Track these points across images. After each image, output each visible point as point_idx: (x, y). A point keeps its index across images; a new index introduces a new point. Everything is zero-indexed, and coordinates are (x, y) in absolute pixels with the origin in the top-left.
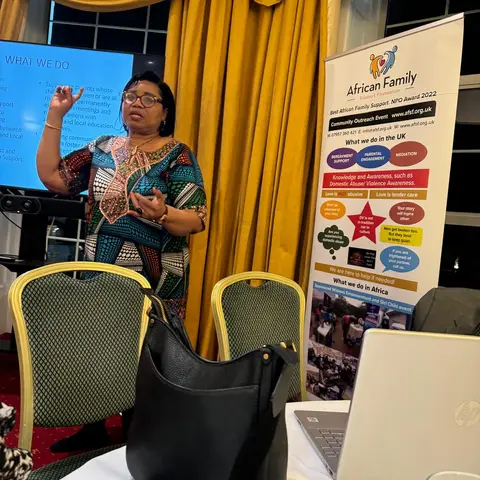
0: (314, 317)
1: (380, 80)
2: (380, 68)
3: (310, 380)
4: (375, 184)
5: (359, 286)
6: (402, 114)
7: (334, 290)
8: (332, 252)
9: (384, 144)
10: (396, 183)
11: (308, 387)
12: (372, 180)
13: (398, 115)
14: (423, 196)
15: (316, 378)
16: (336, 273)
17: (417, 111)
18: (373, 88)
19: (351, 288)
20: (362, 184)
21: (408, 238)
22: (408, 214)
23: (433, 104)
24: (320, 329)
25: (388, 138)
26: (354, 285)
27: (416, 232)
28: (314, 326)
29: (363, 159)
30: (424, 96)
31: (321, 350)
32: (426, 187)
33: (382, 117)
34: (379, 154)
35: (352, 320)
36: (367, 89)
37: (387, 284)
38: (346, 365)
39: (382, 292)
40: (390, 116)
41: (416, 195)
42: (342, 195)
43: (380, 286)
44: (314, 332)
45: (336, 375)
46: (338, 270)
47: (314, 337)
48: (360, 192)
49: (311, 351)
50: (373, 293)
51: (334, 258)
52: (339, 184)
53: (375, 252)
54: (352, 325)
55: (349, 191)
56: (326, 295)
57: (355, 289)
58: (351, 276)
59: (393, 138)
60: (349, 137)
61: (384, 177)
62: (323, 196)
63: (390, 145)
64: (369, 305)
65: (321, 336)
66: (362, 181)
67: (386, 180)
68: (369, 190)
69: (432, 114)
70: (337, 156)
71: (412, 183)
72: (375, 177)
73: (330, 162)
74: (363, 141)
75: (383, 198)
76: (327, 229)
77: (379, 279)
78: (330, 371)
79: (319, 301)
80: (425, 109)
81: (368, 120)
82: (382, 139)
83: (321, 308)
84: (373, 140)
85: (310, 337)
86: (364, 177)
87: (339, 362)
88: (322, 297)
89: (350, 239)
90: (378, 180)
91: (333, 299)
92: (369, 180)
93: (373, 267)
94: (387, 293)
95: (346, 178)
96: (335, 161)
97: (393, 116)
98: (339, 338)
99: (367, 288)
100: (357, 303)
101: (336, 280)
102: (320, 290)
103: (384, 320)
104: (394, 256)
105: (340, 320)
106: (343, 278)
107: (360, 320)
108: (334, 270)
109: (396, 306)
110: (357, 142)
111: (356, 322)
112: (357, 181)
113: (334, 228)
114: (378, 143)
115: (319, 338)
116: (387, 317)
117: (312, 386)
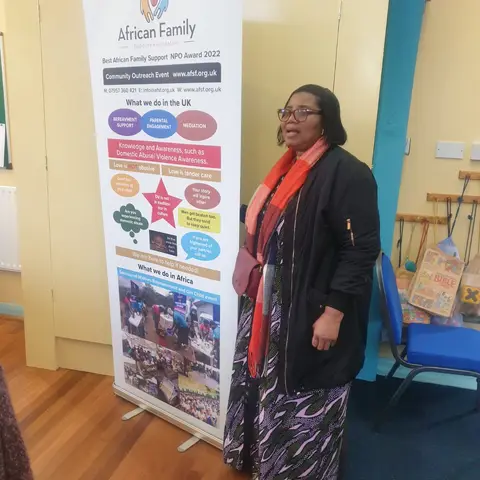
0: (124, 306)
1: (155, 24)
2: (153, 9)
3: (129, 372)
4: (166, 158)
5: (165, 274)
6: (183, 74)
7: (140, 277)
8: (132, 235)
9: (169, 109)
10: (188, 160)
11: (127, 379)
12: (163, 153)
13: (179, 75)
14: (217, 178)
15: (134, 370)
16: (140, 259)
17: (200, 74)
18: (149, 34)
19: (156, 275)
20: (152, 156)
21: (207, 225)
22: (204, 197)
23: (217, 67)
24: (131, 320)
25: (173, 103)
26: (159, 273)
27: (213, 217)
28: (125, 316)
29: (149, 126)
30: (208, 54)
31: (135, 341)
32: (219, 167)
33: (162, 75)
34: (165, 121)
35: (161, 310)
36: (141, 35)
37: (190, 273)
38: (161, 356)
39: (187, 281)
40: (171, 75)
41: (210, 176)
42: (132, 167)
43: (184, 275)
44: (126, 323)
45: (152, 366)
46: (141, 256)
47: (126, 327)
48: (152, 165)
49: (125, 343)
50: (179, 282)
51: (135, 242)
52: (128, 154)
53: (175, 237)
54: (162, 315)
55: (140, 164)
56: (132, 283)
57: (161, 277)
58: (155, 263)
59: (178, 103)
60: (130, 96)
61: (174, 150)
62: (112, 167)
63: (176, 111)
64: (176, 294)
65: (134, 326)
66: (151, 152)
67: (177, 155)
68: (160, 164)
69: (217, 79)
70: (119, 119)
71: (204, 161)
72: (165, 149)
73: (113, 125)
74: (146, 103)
75: (176, 176)
76: (123, 208)
77: (183, 267)
78: (146, 362)
79: (126, 289)
80: (211, 72)
81: (147, 76)
82: (165, 103)
83: (129, 296)
84: (157, 103)
85: (123, 327)
86: (153, 148)
87: (153, 354)
88: (129, 285)
89: (149, 221)
90: (167, 153)
91: (140, 288)
92: (158, 152)
93: (175, 254)
94: (192, 282)
95: (134, 147)
96: (118, 125)
97: (175, 75)
98: (150, 328)
99: (173, 276)
100: (164, 292)
101: (141, 267)
102: (125, 277)
103: (192, 310)
104: (195, 243)
105: (150, 309)
106: (148, 265)
107: (169, 310)
108: (138, 256)
109: (202, 296)
110: (139, 103)
111: (166, 313)
112: (146, 152)
113: (130, 207)
114: (162, 108)
115: (132, 329)
116: (195, 307)
117: (131, 378)
